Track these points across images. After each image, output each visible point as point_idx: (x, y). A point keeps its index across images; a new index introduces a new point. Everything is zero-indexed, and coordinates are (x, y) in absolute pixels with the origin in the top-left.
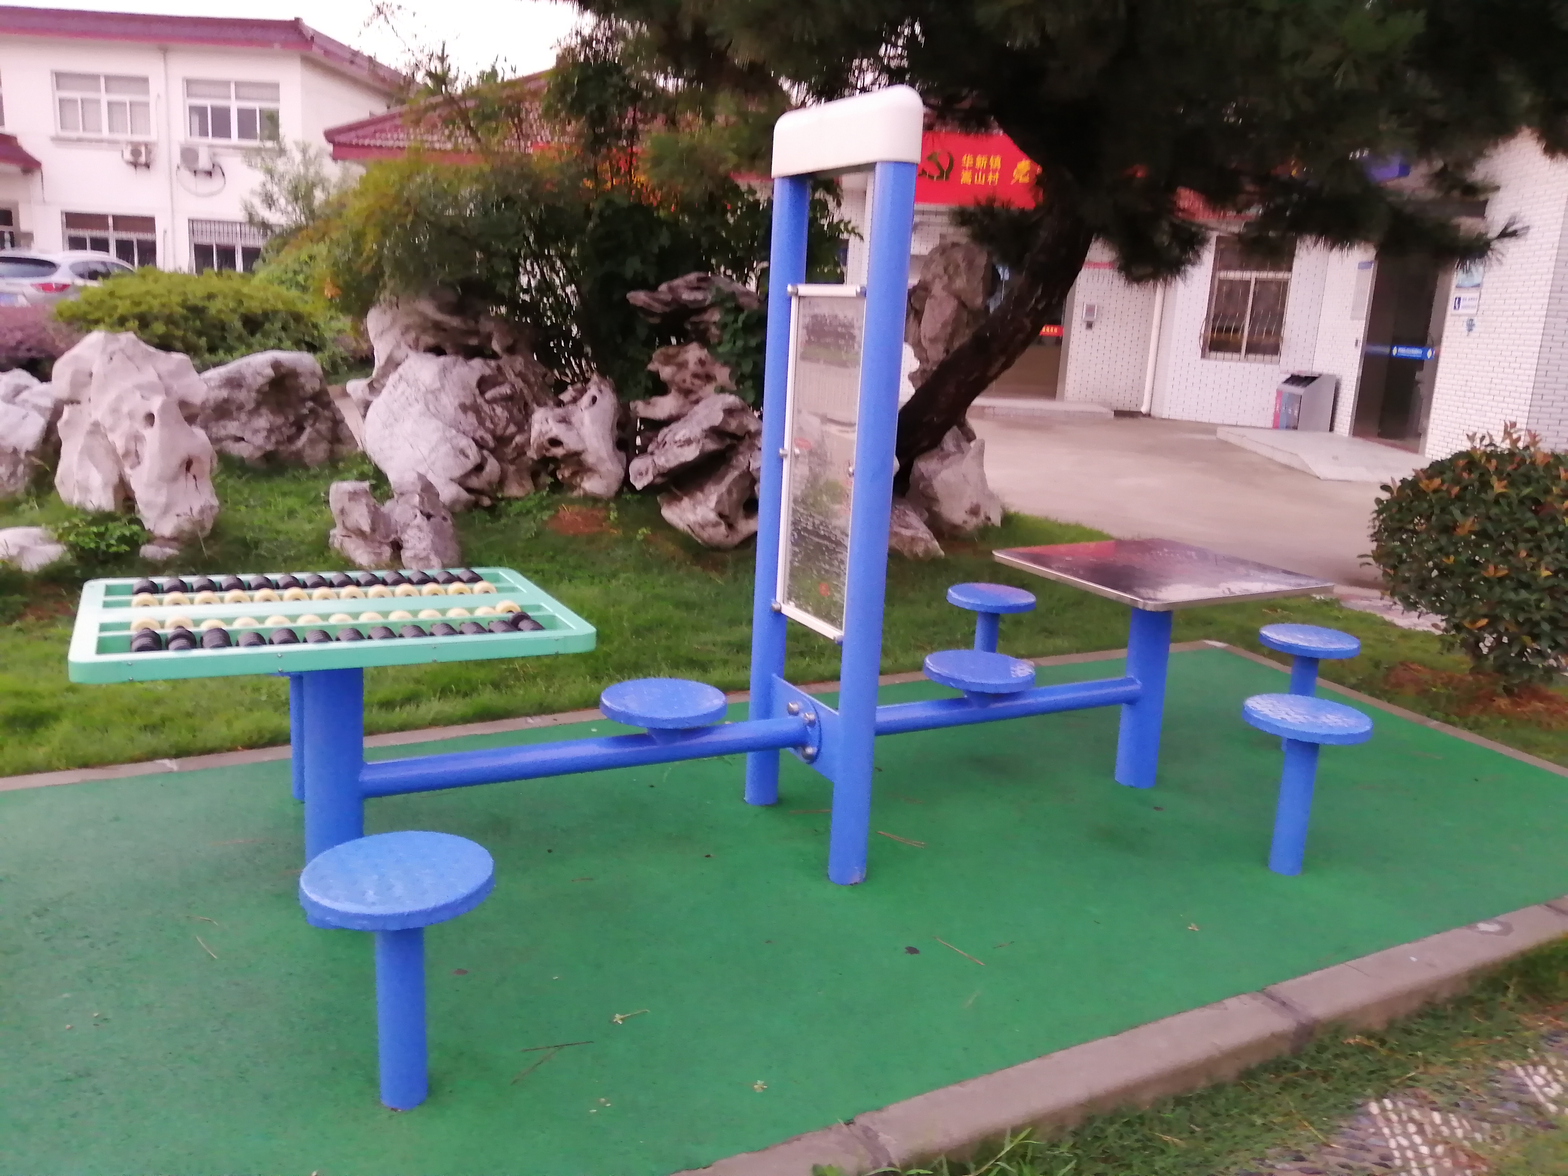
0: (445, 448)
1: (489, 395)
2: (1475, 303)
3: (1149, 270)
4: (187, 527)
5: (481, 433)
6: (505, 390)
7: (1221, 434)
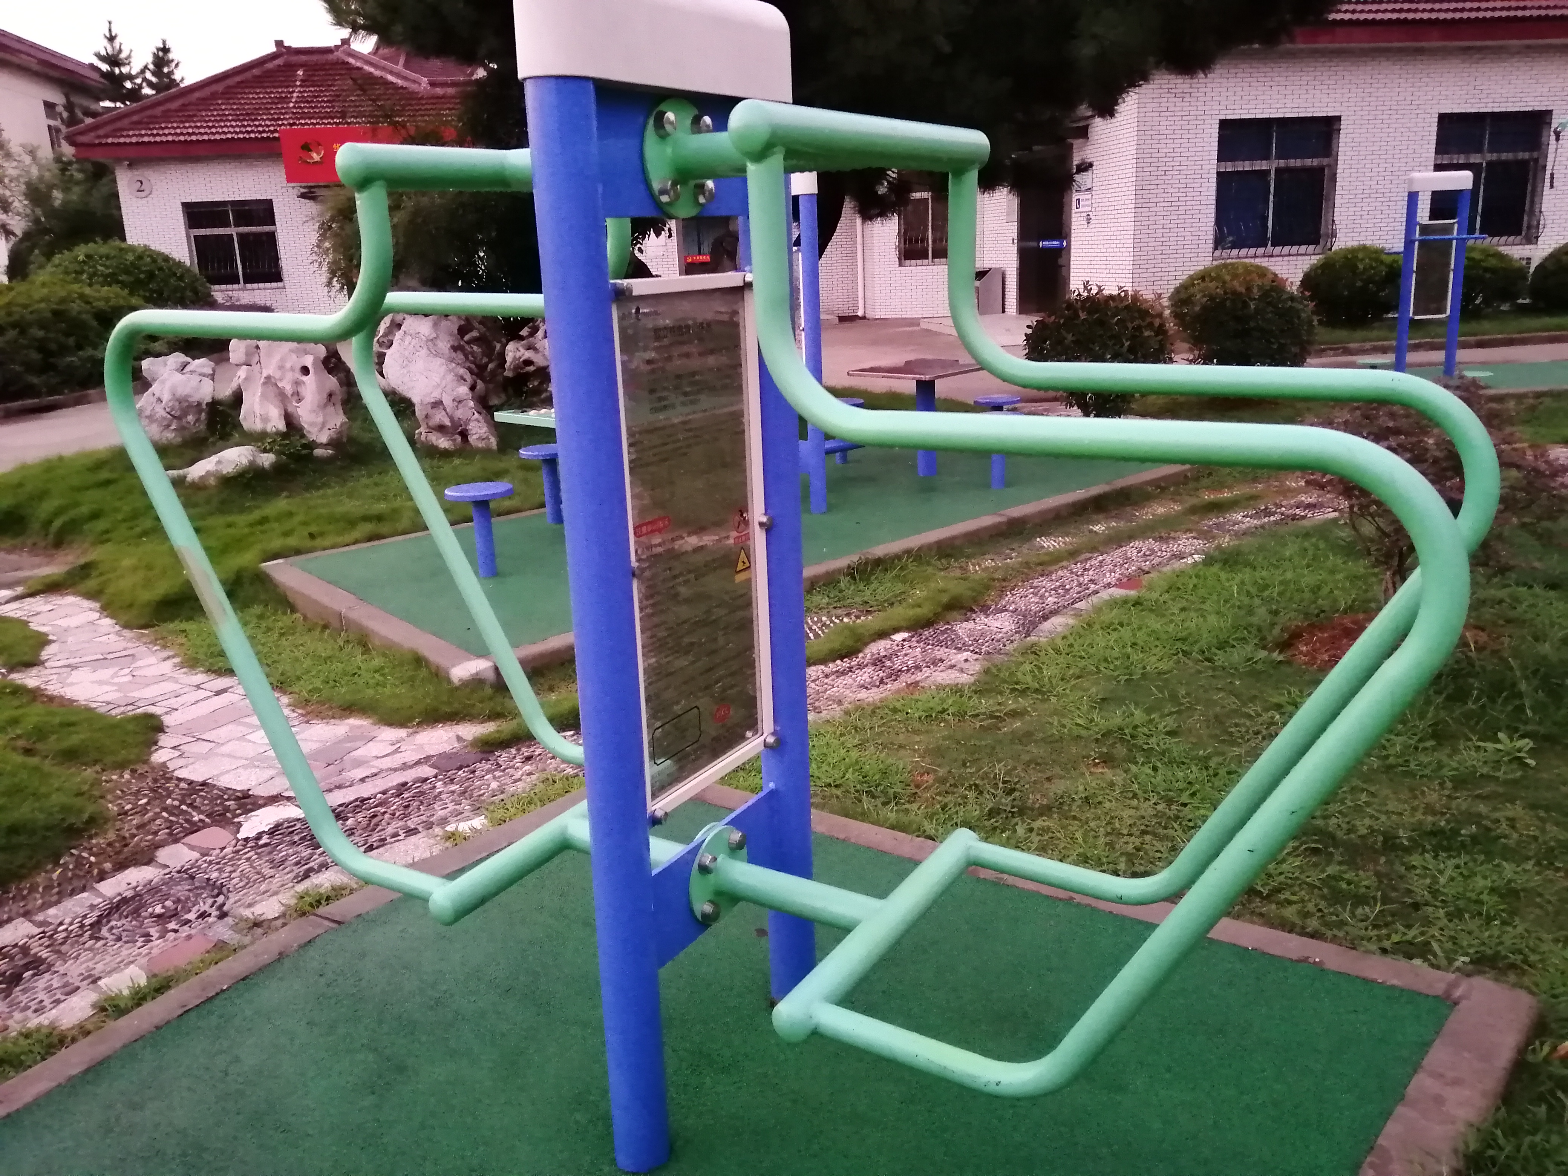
0: (450, 377)
1: (466, 338)
2: (1089, 202)
3: (877, 211)
4: (335, 436)
5: (468, 364)
6: (475, 334)
7: (924, 325)
